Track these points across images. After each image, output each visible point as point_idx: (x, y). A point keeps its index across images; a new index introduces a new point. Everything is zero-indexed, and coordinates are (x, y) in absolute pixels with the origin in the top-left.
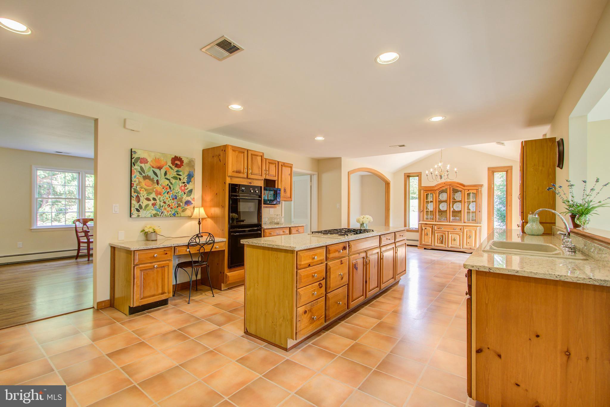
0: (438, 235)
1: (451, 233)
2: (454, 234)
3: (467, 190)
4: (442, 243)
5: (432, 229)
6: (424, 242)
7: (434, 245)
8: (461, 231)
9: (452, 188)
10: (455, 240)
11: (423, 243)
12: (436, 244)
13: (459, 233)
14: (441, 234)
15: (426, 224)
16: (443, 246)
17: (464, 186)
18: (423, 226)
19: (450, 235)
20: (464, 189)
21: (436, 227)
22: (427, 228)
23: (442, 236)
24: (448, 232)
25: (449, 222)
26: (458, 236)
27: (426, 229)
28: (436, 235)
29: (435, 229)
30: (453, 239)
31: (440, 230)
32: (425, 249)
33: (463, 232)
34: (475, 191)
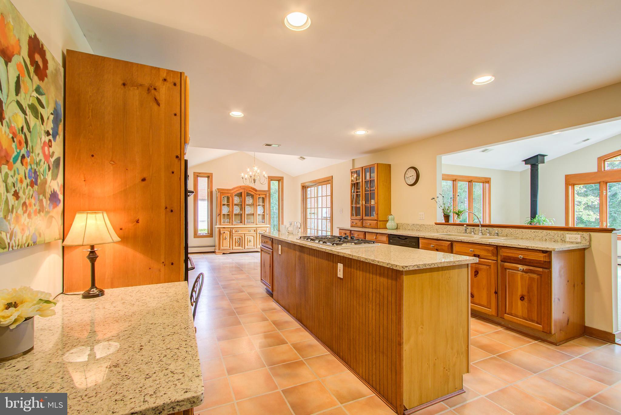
0: (235, 238)
1: (247, 235)
2: (249, 235)
3: (258, 195)
4: (239, 245)
5: (230, 232)
6: (223, 246)
7: (232, 249)
8: (255, 232)
9: (247, 192)
10: (250, 241)
11: (222, 248)
12: (234, 247)
13: (254, 235)
14: (239, 237)
15: (224, 228)
16: (240, 249)
17: (256, 191)
18: (221, 231)
19: (246, 237)
20: (255, 194)
21: (233, 230)
22: (226, 232)
23: (240, 239)
24: (244, 234)
25: (244, 225)
26: (253, 237)
27: (224, 233)
28: (234, 238)
29: (233, 233)
30: (248, 240)
31: (237, 233)
32: (224, 254)
33: (257, 233)
34: (264, 196)
